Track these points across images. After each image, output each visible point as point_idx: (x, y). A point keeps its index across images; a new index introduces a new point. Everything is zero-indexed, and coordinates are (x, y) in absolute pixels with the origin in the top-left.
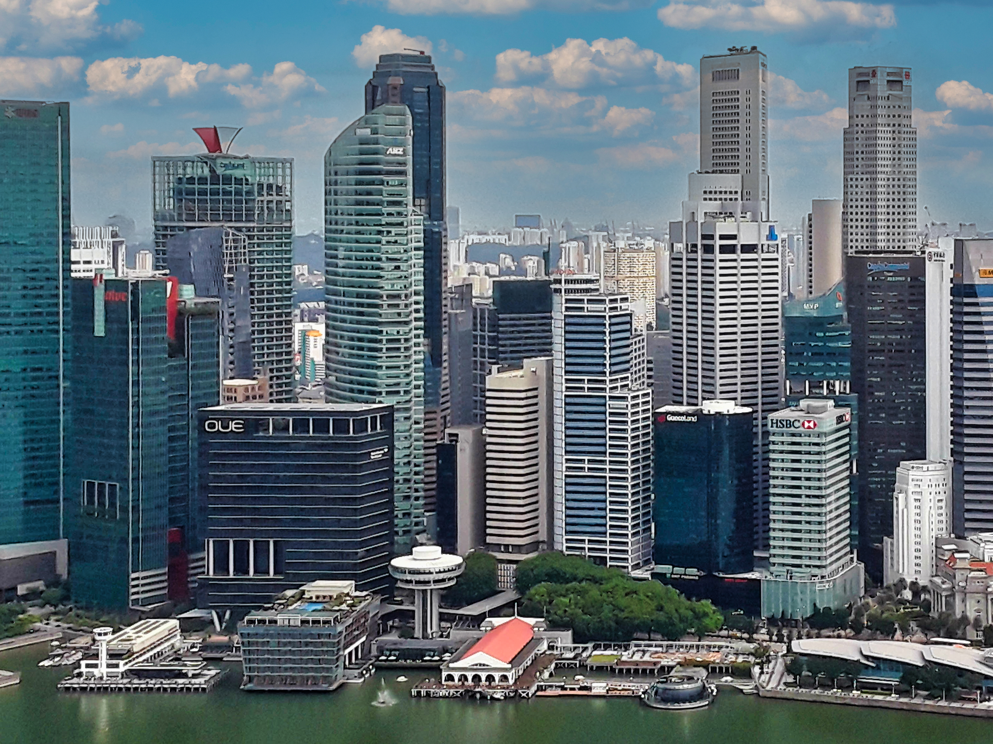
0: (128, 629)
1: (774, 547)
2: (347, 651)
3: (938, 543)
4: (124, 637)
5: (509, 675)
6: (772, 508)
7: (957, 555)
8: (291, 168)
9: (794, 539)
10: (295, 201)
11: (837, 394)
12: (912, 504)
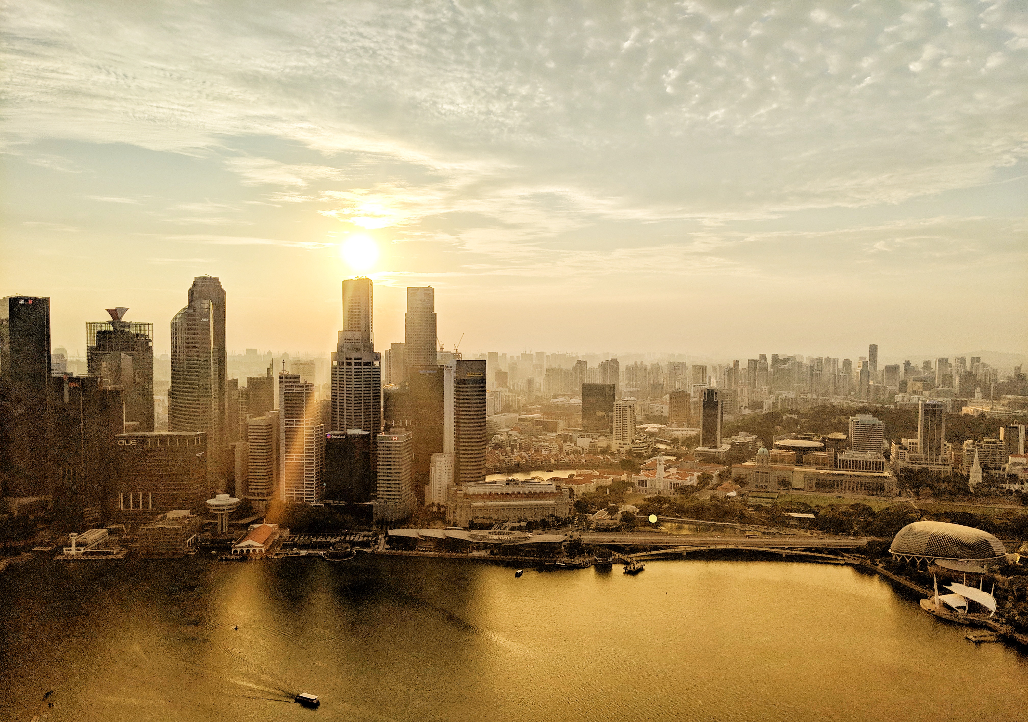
0: (84, 534)
1: (379, 491)
2: (188, 541)
3: (449, 487)
4: (83, 537)
5: (263, 549)
6: (378, 474)
7: (458, 492)
8: (152, 327)
9: (388, 487)
10: (154, 342)
11: (406, 425)
12: (438, 471)
